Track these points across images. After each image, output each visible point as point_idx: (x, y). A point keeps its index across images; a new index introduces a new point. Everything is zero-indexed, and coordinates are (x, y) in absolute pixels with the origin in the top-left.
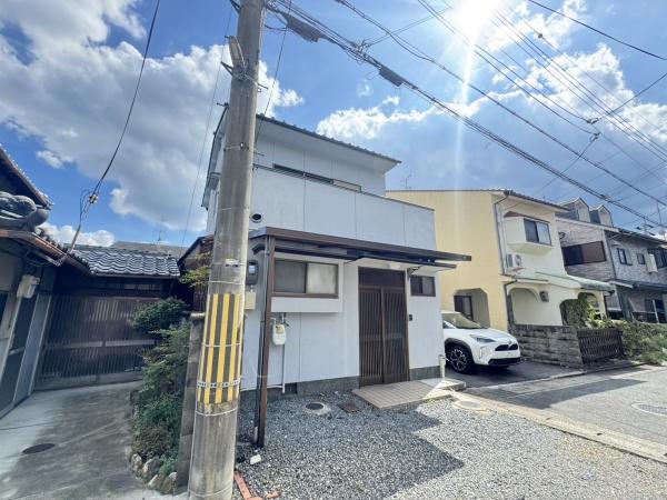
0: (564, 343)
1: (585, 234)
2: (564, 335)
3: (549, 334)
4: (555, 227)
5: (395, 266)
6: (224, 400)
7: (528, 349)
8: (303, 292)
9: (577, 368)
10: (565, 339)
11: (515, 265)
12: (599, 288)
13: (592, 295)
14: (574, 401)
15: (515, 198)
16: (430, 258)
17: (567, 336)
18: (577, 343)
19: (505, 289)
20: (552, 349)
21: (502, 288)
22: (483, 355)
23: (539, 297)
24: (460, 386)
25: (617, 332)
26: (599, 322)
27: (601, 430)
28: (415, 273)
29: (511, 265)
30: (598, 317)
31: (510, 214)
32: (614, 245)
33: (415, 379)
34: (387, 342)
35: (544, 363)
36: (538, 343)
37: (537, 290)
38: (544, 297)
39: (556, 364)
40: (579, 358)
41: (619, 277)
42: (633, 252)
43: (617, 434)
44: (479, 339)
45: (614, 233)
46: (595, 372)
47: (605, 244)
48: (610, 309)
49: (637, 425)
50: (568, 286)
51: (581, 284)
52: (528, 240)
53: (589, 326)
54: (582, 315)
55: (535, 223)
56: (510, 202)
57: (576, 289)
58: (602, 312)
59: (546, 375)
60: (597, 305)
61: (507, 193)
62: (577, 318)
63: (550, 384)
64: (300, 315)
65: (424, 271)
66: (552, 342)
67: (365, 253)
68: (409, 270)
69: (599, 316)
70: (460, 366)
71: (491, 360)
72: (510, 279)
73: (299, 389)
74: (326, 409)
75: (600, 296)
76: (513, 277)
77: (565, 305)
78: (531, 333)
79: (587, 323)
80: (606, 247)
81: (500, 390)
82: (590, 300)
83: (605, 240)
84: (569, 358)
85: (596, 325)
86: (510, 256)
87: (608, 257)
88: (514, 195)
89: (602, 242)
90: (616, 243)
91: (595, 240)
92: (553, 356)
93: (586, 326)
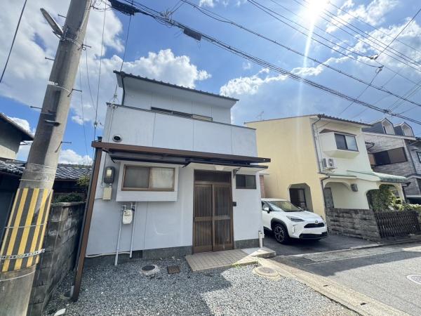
0: (365, 222)
1: (389, 142)
2: (364, 216)
3: (354, 215)
4: (362, 138)
5: (220, 168)
6: (11, 268)
7: (340, 226)
8: (147, 187)
9: (375, 242)
10: (365, 219)
11: (328, 166)
12: (397, 181)
13: (391, 186)
14: (358, 270)
15: (326, 119)
16: (246, 162)
17: (367, 217)
18: (375, 223)
19: (322, 184)
20: (357, 226)
21: (319, 182)
22: (296, 231)
23: (351, 189)
24: (271, 254)
25: (414, 214)
26: (400, 206)
27: (366, 300)
28: (238, 173)
29: (326, 166)
30: (398, 202)
31: (325, 131)
32: (413, 150)
33: (238, 248)
34: (216, 221)
35: (352, 237)
36: (345, 222)
37: (349, 184)
38: (354, 188)
39: (359, 238)
40: (377, 234)
41: (419, 172)
43: (380, 305)
44: (293, 219)
45: (412, 141)
46: (391, 245)
47: (406, 149)
48: (407, 196)
49: (403, 296)
50: (371, 180)
51: (380, 178)
52: (338, 148)
53: (392, 209)
54: (385, 202)
55: (344, 136)
56: (323, 122)
57: (377, 182)
58: (402, 198)
59: (347, 246)
60: (397, 193)
61: (320, 116)
62: (381, 203)
63: (348, 254)
64: (148, 203)
65: (244, 171)
66: (356, 221)
67: (191, 160)
68: (234, 170)
69: (400, 201)
70: (281, 238)
71: (301, 235)
72: (324, 176)
73: (143, 255)
74: (157, 270)
75: (400, 187)
76: (327, 175)
77: (370, 194)
78: (341, 215)
79: (390, 207)
80: (406, 151)
81: (303, 258)
82: (391, 190)
83: (405, 146)
84: (369, 233)
85: (397, 208)
86: (325, 159)
87: (409, 159)
88: (326, 117)
89: (403, 148)
90: (415, 148)
91: (397, 147)
92: (357, 232)
93: (389, 209)
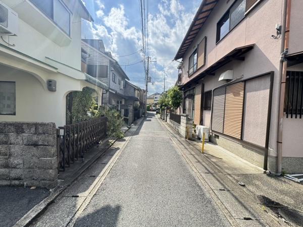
2: (35, 138)
3: (13, 137)
10: (35, 145)
12: (100, 86)
13: (94, 90)
20: (14, 161)
23: (45, 86)
25: (105, 119)
26: (96, 112)
37: (44, 78)
38: (51, 86)
40: (52, 172)
41: (111, 87)
42: (118, 78)
57: (82, 82)
58: (100, 104)
60: (97, 100)
62: (81, 108)
75: (100, 93)
77: (71, 96)
79: (88, 113)
80: (108, 69)
82: (93, 95)
85: (94, 114)
87: (108, 75)
89: (107, 66)
90: (113, 69)
91: (104, 64)
93: (87, 115)
